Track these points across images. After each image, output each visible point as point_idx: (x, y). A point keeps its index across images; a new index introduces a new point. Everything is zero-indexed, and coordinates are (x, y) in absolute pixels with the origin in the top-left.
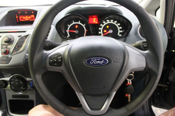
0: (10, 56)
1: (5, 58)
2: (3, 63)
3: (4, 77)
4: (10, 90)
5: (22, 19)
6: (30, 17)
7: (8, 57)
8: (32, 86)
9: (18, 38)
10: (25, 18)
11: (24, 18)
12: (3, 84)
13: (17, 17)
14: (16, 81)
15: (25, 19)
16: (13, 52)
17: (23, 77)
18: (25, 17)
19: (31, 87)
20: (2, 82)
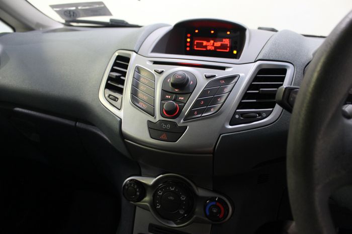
0: (181, 122)
1: (169, 126)
2: (162, 137)
3: (140, 175)
4: (149, 211)
5: (200, 45)
6: (218, 44)
7: (175, 124)
8: (208, 214)
9: (207, 82)
10: (208, 44)
11: (205, 43)
12: (136, 192)
13: (189, 40)
14: (172, 191)
15: (206, 47)
16: (191, 113)
17: (190, 185)
18: (208, 41)
19: (207, 216)
20: (136, 187)
